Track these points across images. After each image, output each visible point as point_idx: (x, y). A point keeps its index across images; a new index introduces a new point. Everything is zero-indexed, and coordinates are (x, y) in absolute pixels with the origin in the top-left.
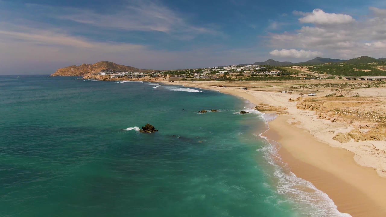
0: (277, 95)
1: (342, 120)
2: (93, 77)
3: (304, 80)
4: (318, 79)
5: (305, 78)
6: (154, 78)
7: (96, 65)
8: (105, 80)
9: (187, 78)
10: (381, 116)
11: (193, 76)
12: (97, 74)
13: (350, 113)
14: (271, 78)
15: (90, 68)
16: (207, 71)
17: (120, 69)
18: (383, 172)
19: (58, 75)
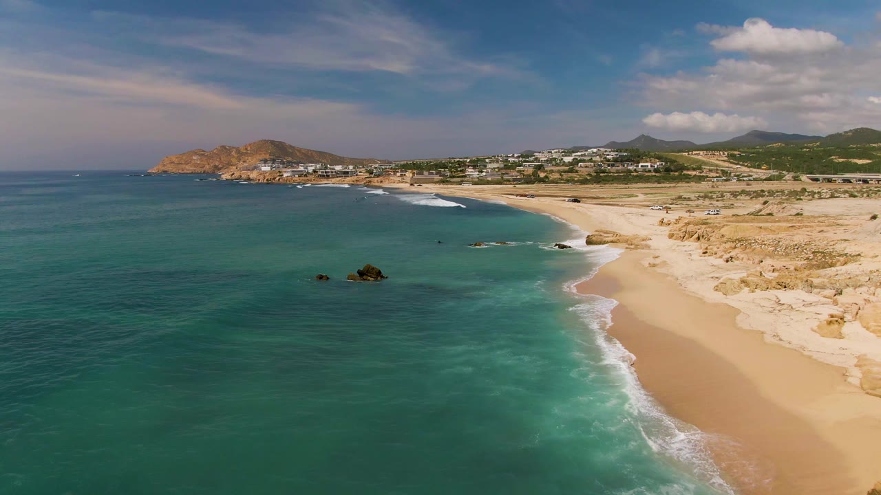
0: (637, 214)
1: (745, 259)
2: (244, 176)
3: (713, 182)
4: (746, 181)
5: (717, 177)
6: (377, 179)
7: (249, 148)
8: (269, 183)
9: (450, 177)
10: (817, 250)
11: (464, 173)
12: (253, 170)
13: (763, 246)
14: (641, 178)
15: (236, 155)
16: (497, 162)
17: (302, 158)
18: (774, 336)
19: (165, 172)
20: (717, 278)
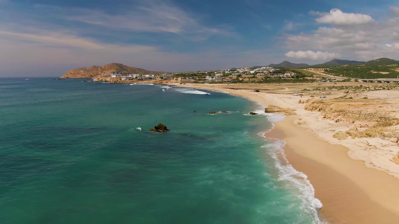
0: (288, 98)
1: (345, 120)
2: (104, 80)
3: (319, 82)
4: (334, 82)
5: (320, 80)
6: (165, 81)
7: (106, 67)
8: (115, 83)
9: (199, 80)
10: (381, 117)
11: (205, 78)
12: (108, 77)
13: (353, 114)
14: (286, 81)
15: (100, 70)
16: (220, 73)
17: (131, 72)
18: (370, 163)
19: (68, 78)
20: (333, 131)
